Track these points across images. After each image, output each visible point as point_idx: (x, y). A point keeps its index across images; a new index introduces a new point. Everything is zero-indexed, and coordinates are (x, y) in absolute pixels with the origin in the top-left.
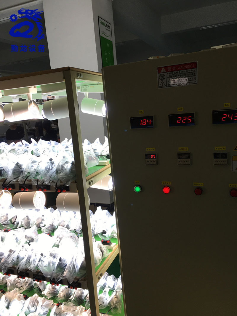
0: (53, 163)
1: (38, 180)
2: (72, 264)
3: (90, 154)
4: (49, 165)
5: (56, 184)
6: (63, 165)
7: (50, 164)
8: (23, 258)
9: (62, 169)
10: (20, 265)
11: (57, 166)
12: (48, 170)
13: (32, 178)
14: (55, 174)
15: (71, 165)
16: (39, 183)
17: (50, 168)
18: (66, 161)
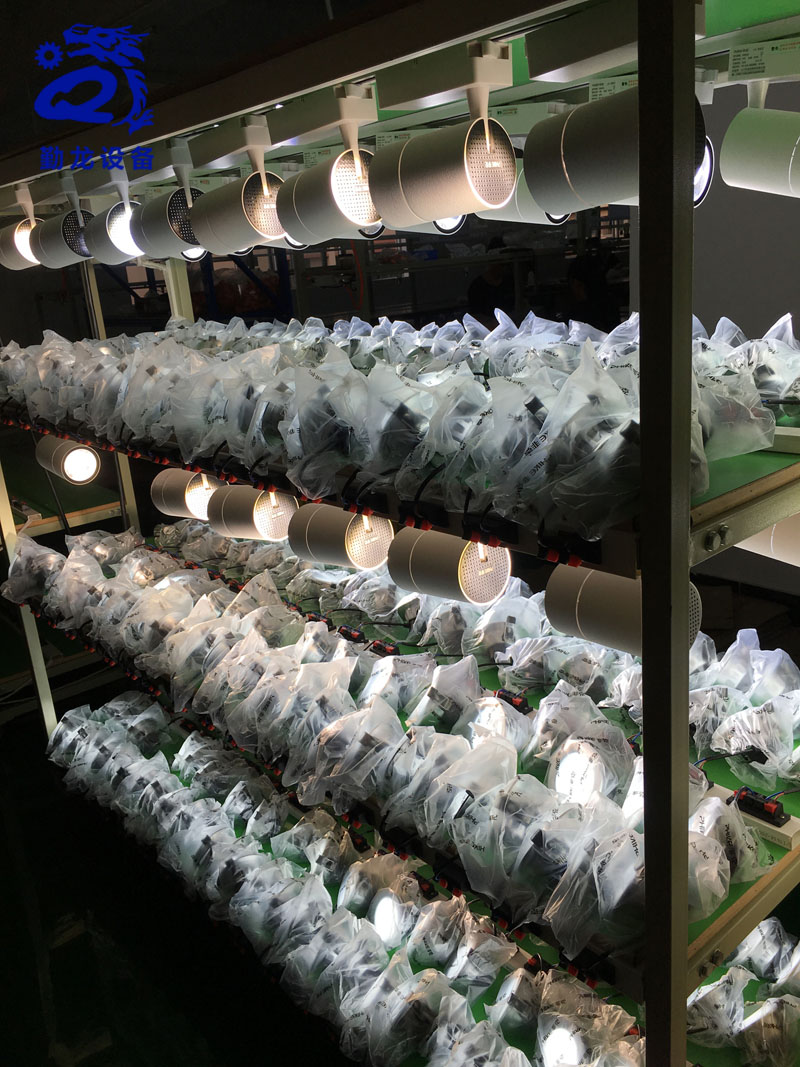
0: (538, 423)
1: (469, 494)
2: (586, 876)
3: (733, 392)
4: (522, 431)
5: (541, 519)
6: (586, 438)
7: (526, 423)
8: (407, 781)
9: (577, 456)
10: (393, 805)
11: (556, 440)
12: (516, 451)
13: (448, 479)
14: (542, 473)
15: (621, 439)
16: (473, 507)
17: (524, 442)
18: (601, 418)
